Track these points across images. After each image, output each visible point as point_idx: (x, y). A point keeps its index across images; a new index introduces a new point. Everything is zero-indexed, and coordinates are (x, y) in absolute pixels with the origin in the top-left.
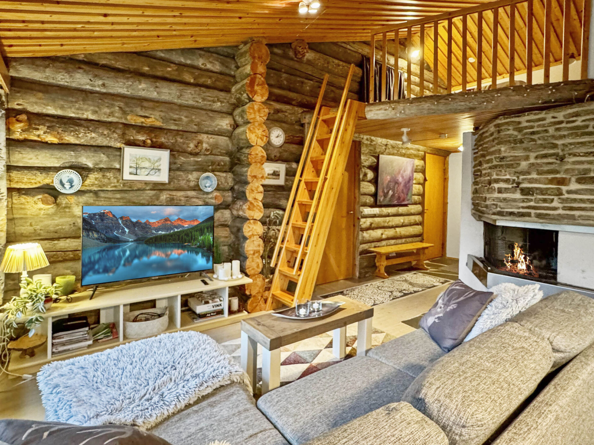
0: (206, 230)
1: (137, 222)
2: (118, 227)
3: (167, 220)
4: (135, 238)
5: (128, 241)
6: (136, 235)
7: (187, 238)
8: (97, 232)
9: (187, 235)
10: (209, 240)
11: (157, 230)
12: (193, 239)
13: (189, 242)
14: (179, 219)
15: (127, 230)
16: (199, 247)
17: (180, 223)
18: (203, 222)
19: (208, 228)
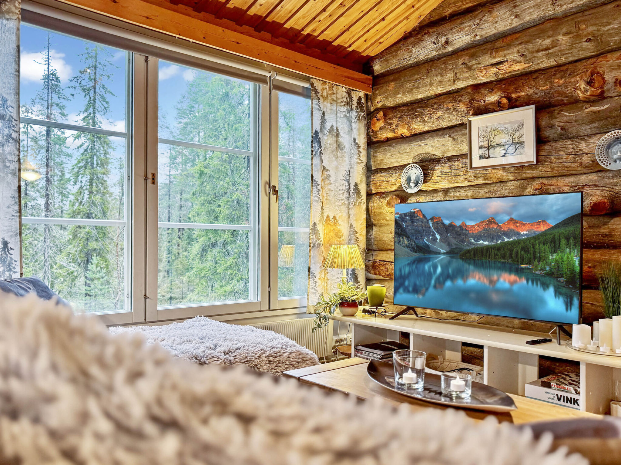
0: (563, 242)
1: (450, 225)
2: (428, 232)
3: (491, 221)
4: (448, 250)
5: (439, 253)
6: (449, 244)
7: (526, 256)
8: (408, 237)
9: (526, 249)
10: (571, 263)
11: (478, 237)
12: (539, 258)
13: (529, 263)
14: (511, 220)
15: (438, 237)
16: (550, 274)
17: (512, 227)
18: (558, 226)
19: (568, 239)
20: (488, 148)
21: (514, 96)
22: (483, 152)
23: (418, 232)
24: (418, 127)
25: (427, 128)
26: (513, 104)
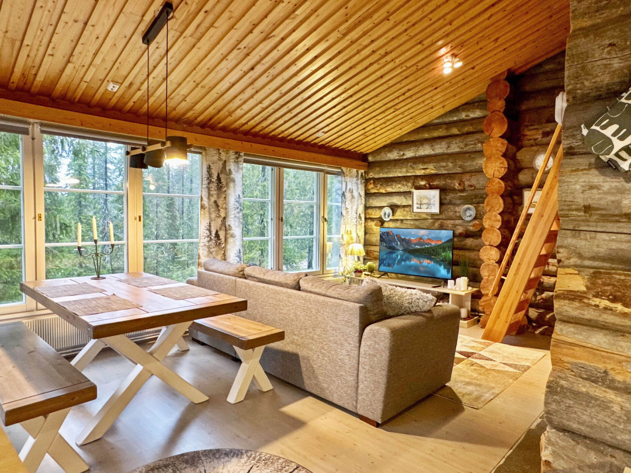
0: (447, 248)
1: (404, 239)
2: (395, 241)
3: (421, 238)
4: (403, 249)
5: (399, 250)
6: (403, 247)
7: (434, 253)
8: (386, 242)
9: (434, 251)
10: (449, 256)
11: (415, 245)
12: (437, 254)
13: (435, 256)
14: (429, 239)
15: (399, 243)
16: (442, 261)
17: (429, 242)
18: (445, 242)
19: (449, 248)
20: (420, 204)
21: (431, 184)
22: (419, 206)
23: (390, 240)
24: (389, 190)
25: (394, 191)
26: (431, 188)
